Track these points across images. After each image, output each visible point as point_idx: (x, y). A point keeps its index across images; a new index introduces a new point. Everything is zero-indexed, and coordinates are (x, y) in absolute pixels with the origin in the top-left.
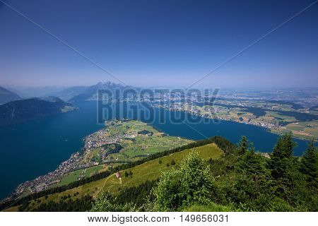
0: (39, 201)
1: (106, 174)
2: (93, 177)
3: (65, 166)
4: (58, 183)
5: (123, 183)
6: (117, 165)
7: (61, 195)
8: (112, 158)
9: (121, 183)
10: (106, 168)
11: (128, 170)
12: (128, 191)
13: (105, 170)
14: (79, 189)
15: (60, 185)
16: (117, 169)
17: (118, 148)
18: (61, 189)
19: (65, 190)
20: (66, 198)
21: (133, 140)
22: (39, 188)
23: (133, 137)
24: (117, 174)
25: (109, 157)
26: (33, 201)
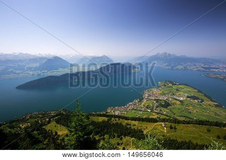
0: (116, 120)
1: (154, 121)
2: (146, 119)
3: (130, 106)
4: (125, 114)
5: (167, 133)
6: (164, 117)
7: (126, 121)
8: (161, 110)
9: (165, 131)
10: (155, 117)
11: (173, 125)
12: (171, 140)
13: (154, 117)
14: (136, 123)
15: (126, 116)
16: (164, 120)
17: (167, 105)
18: (127, 119)
19: (128, 120)
20: (128, 125)
21: (181, 101)
22: (117, 113)
23: (182, 99)
24: (163, 124)
25: (159, 109)
26: (113, 119)
